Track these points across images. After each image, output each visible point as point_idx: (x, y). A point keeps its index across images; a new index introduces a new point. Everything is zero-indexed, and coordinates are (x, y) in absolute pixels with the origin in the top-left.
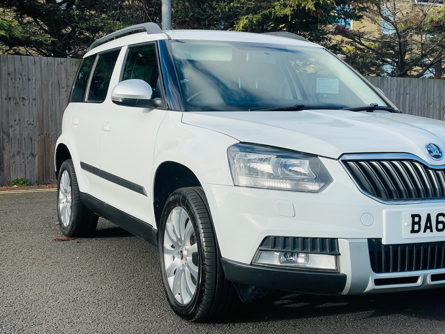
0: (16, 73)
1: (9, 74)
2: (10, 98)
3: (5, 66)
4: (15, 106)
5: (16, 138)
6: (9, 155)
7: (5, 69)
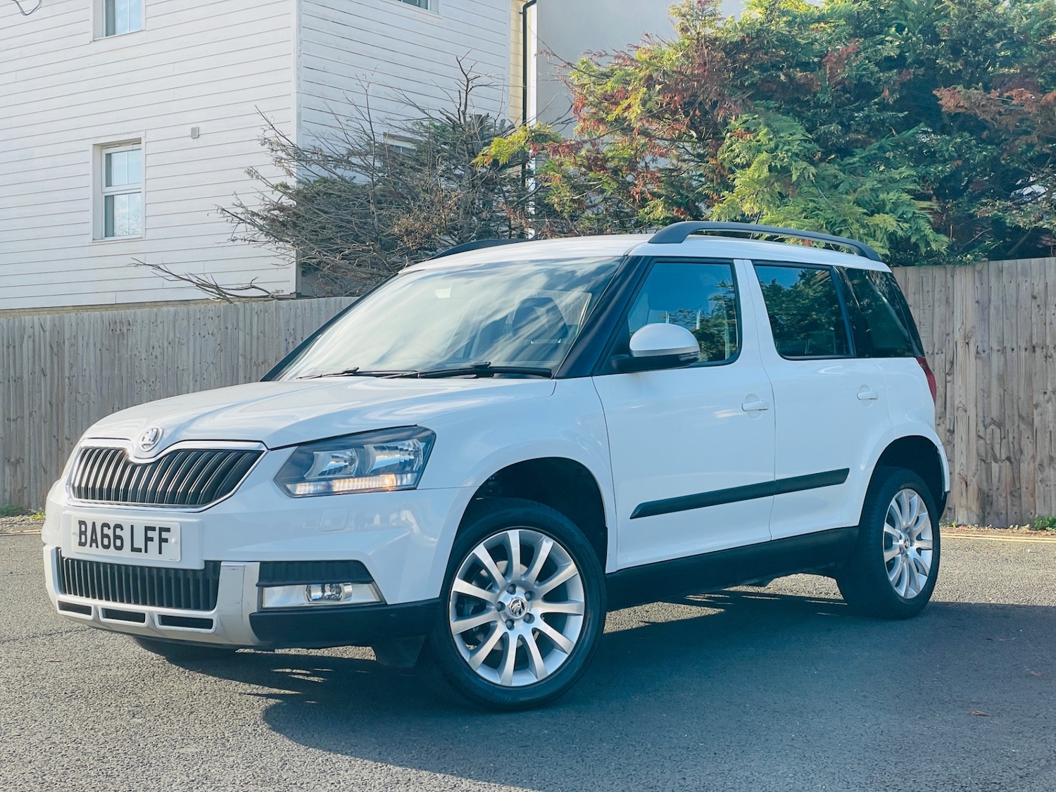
0: (1049, 293)
1: (1034, 297)
2: (1034, 347)
3: (1026, 281)
4: (1044, 362)
5: (1048, 430)
6: (1031, 464)
7: (1027, 289)
